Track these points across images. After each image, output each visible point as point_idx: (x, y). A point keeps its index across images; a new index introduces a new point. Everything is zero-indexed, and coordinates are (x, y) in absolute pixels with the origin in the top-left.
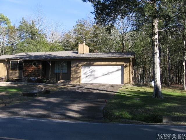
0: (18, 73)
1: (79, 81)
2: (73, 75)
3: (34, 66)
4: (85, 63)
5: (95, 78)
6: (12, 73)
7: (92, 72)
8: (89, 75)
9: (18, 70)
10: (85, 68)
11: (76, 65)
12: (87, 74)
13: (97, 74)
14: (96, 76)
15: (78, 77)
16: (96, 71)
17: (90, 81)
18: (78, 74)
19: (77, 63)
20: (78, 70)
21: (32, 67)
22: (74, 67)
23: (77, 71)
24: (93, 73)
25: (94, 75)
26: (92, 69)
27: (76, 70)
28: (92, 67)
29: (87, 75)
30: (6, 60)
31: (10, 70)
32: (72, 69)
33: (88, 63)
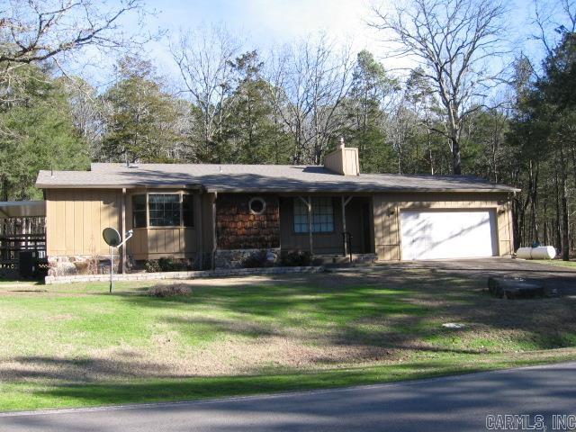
0: (182, 240)
1: (399, 253)
2: (379, 239)
3: (253, 212)
4: (409, 204)
5: (434, 245)
6: (156, 239)
7: (424, 229)
8: (417, 239)
9: (182, 228)
10: (406, 218)
11: (386, 208)
12: (415, 233)
13: (436, 234)
14: (435, 240)
15: (395, 243)
16: (433, 226)
17: (421, 254)
18: (393, 236)
19: (390, 205)
20: (393, 223)
21: (248, 214)
22: (381, 215)
23: (389, 226)
24: (428, 232)
25: (429, 238)
26: (423, 221)
27: (387, 223)
28: (423, 215)
29: (414, 237)
30: (124, 190)
31: (149, 227)
32: (378, 221)
33: (417, 203)
